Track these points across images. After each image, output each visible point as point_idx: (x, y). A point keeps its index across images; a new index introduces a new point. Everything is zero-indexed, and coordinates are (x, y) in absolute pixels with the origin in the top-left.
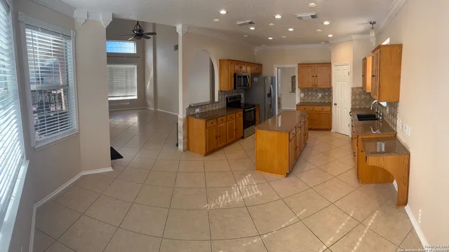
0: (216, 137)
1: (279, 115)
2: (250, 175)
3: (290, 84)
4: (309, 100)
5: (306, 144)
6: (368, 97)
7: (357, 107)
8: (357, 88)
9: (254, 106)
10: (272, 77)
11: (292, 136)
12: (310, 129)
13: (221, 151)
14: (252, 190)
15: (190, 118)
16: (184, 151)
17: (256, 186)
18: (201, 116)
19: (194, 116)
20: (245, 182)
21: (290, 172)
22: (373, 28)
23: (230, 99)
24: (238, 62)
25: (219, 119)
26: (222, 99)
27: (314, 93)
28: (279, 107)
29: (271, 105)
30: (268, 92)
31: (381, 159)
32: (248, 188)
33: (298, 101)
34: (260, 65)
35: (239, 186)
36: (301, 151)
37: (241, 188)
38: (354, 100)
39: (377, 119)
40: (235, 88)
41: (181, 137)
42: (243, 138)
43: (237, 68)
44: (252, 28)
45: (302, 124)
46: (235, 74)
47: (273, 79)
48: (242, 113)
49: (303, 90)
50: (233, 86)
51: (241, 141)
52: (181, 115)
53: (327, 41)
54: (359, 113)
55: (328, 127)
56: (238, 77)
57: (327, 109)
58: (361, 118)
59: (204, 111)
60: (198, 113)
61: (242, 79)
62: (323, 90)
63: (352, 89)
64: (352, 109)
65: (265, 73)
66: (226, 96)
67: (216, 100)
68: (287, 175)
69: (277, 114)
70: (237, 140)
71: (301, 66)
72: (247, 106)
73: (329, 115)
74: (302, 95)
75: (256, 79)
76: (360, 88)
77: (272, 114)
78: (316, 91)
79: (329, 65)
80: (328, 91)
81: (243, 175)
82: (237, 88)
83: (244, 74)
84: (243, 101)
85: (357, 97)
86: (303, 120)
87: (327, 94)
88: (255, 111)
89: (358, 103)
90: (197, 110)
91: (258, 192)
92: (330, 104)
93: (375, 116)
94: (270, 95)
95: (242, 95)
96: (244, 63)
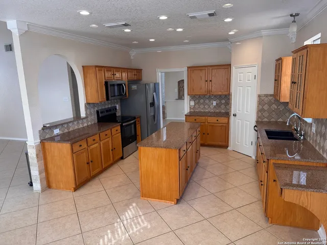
0: (88, 163)
1: (164, 127)
2: (134, 205)
3: (176, 90)
4: (201, 109)
5: (197, 163)
6: (282, 108)
7: (266, 120)
8: (266, 96)
9: (135, 118)
10: (155, 84)
11: (182, 153)
12: (202, 145)
13: (96, 181)
14: (139, 223)
15: (47, 144)
16: (43, 190)
17: (143, 217)
18: (64, 138)
19: (52, 139)
20: (129, 214)
21: (181, 198)
22: (294, 21)
23: (101, 112)
24: (109, 69)
25: (90, 140)
26: (91, 114)
27: (207, 101)
28: (164, 118)
29: (154, 116)
30: (150, 101)
31: (304, 194)
32: (133, 221)
33: (187, 110)
34: (139, 71)
35: (122, 221)
36: (193, 172)
37: (125, 222)
38: (260, 111)
39: (296, 140)
40: (108, 99)
41: (35, 172)
42: (122, 158)
43: (108, 75)
44: (127, 30)
45: (194, 138)
46: (106, 83)
47: (156, 85)
48: (119, 128)
49: (193, 97)
50: (105, 97)
51: (121, 163)
52: (32, 141)
53: (226, 39)
54: (267, 128)
55: (223, 143)
56: (111, 85)
57: (223, 120)
58: (271, 135)
59: (66, 131)
60: (58, 135)
61: (116, 88)
62: (219, 97)
63: (259, 96)
64: (257, 122)
65: (145, 78)
66: (96, 109)
67: (83, 114)
68: (178, 201)
69: (162, 126)
70: (115, 162)
71: (191, 69)
72: (124, 119)
73: (226, 129)
74: (192, 103)
75: (134, 87)
76: (271, 95)
77: (156, 128)
78: (210, 98)
79: (228, 67)
80: (225, 98)
81: (127, 205)
82: (110, 98)
83: (119, 82)
84: (119, 114)
85: (266, 107)
86: (195, 134)
87: (223, 101)
88: (135, 123)
89: (266, 114)
90: (57, 131)
91: (146, 224)
92: (227, 115)
93: (292, 134)
94: (153, 104)
95: (118, 107)
96: (118, 69)
